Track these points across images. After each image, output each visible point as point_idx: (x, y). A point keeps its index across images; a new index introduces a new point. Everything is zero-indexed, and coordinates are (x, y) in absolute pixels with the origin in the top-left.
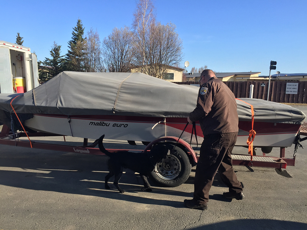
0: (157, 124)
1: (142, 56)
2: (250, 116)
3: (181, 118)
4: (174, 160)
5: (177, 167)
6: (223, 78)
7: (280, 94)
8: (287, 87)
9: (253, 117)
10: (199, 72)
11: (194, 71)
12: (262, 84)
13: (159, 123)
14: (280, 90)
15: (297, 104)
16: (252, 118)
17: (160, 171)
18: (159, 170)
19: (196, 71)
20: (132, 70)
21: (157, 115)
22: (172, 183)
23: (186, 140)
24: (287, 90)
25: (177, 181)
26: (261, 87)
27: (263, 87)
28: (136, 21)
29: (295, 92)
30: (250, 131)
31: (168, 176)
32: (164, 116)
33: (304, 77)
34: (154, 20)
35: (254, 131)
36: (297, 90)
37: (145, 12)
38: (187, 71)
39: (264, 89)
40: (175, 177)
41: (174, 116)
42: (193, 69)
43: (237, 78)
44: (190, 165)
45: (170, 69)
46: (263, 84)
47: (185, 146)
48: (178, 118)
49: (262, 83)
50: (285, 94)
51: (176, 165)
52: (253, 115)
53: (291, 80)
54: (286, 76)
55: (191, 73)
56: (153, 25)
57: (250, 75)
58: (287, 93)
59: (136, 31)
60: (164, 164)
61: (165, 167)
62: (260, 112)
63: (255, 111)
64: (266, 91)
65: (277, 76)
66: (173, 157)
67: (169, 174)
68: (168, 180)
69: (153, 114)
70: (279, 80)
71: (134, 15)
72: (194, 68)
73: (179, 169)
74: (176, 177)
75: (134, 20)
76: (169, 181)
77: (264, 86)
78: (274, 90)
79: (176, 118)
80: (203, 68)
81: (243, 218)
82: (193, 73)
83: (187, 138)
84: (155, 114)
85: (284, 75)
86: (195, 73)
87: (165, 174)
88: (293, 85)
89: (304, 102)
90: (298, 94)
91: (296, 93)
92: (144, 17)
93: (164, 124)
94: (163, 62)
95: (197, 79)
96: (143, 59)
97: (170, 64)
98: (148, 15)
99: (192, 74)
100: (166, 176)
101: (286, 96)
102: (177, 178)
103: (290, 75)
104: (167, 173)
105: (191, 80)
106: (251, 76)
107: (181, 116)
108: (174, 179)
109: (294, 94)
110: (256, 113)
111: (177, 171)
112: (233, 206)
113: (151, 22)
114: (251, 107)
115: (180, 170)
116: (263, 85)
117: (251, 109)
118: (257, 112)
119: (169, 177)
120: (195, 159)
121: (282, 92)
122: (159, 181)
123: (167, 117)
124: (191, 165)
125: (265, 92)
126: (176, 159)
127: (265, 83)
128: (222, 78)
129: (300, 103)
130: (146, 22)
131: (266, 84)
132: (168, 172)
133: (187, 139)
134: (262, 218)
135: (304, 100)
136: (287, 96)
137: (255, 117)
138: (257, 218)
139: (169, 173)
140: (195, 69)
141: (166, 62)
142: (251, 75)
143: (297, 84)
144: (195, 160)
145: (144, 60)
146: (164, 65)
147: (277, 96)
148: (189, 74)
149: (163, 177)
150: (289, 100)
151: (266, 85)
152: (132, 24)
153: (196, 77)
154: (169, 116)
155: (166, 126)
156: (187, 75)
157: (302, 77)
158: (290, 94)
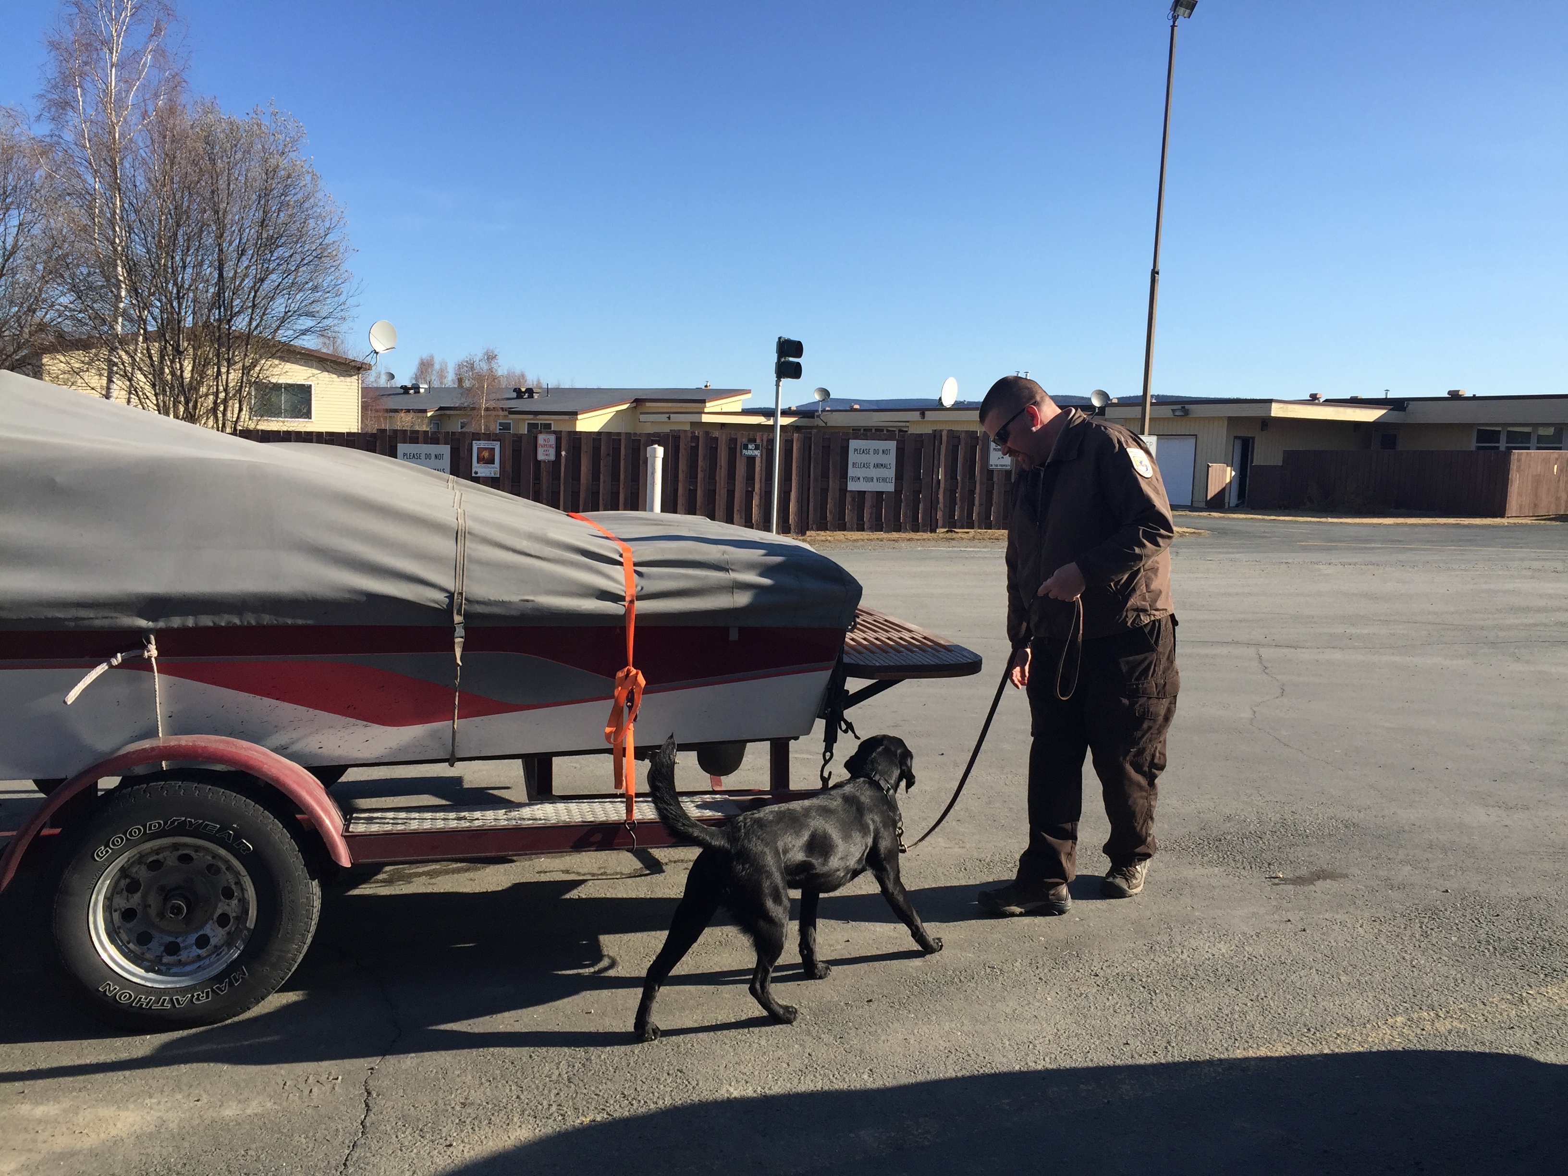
0: (102, 668)
1: (112, 282)
2: (616, 598)
3: (250, 628)
4: (212, 869)
5: (231, 907)
6: (579, 417)
7: (825, 491)
8: (852, 457)
9: (632, 602)
10: (460, 381)
11: (433, 378)
12: (746, 448)
13: (114, 662)
14: (825, 475)
15: (895, 535)
16: (629, 610)
17: (131, 946)
18: (125, 937)
19: (442, 375)
20: (45, 360)
21: (100, 620)
22: (204, 1000)
23: (289, 751)
24: (851, 472)
25: (231, 984)
26: (744, 460)
27: (751, 460)
28: (66, 80)
29: (884, 480)
30: (620, 674)
31: (180, 963)
32: (143, 623)
33: (923, 415)
34: (176, 84)
35: (637, 673)
36: (891, 473)
37: (119, 36)
38: (392, 376)
39: (758, 469)
40: (220, 966)
41: (207, 621)
42: (425, 366)
43: (643, 418)
44: (307, 885)
45: (282, 359)
46: (750, 447)
47: (277, 780)
48: (231, 629)
49: (745, 441)
50: (844, 490)
51: (228, 894)
52: (632, 596)
53: (876, 430)
54: (856, 410)
55: (416, 388)
56: (172, 111)
57: (704, 402)
58: (852, 486)
59: (69, 136)
60: (154, 900)
61: (162, 915)
62: (661, 577)
63: (640, 574)
64: (763, 480)
65: (817, 411)
66: (206, 850)
67: (184, 956)
68: (178, 991)
69: (72, 613)
70: (826, 427)
71: (54, 46)
72: (432, 357)
73: (246, 912)
74: (228, 966)
75: (52, 71)
76: (183, 991)
77: (757, 453)
78: (797, 475)
79: (217, 629)
80: (477, 359)
81: (576, 1121)
82: (423, 387)
83: (295, 735)
84: (83, 613)
85: (847, 407)
86: (436, 384)
87: (160, 958)
88: (876, 452)
89: (924, 526)
90: (898, 491)
91: (890, 487)
92: (115, 59)
93: (146, 665)
94: (240, 323)
95: (449, 416)
96: (118, 298)
97: (283, 335)
98: (137, 55)
99: (422, 391)
100: (169, 966)
101: (848, 499)
102: (234, 966)
103: (875, 408)
104: (173, 949)
105: (404, 422)
106: (710, 406)
107: (251, 619)
108: (219, 978)
109: (883, 492)
110: (643, 582)
111: (231, 926)
112: (535, 1070)
113: (156, 96)
114: (621, 556)
115: (251, 923)
116: (751, 451)
117: (621, 564)
118: (649, 577)
119: (188, 968)
120: (334, 846)
121: (833, 485)
122: (123, 1000)
123: (161, 624)
124: (315, 883)
125: (763, 484)
126: (227, 862)
127: (758, 441)
128: (575, 414)
129: (906, 531)
130: (128, 92)
131: (765, 443)
132: (179, 940)
133: (299, 739)
134: (668, 1101)
135: (923, 519)
136: (853, 499)
137: (642, 606)
138: (644, 1110)
139: (186, 948)
140: (437, 366)
141: (254, 324)
142: (708, 404)
143: (892, 445)
144: (337, 855)
145: (122, 305)
146: (246, 338)
147: (811, 500)
148: (405, 389)
149: (151, 975)
150: (860, 517)
151: (764, 451)
152: (41, 96)
153: (441, 409)
154: (176, 622)
155: (159, 681)
156: (390, 398)
157: (915, 416)
158: (865, 492)
